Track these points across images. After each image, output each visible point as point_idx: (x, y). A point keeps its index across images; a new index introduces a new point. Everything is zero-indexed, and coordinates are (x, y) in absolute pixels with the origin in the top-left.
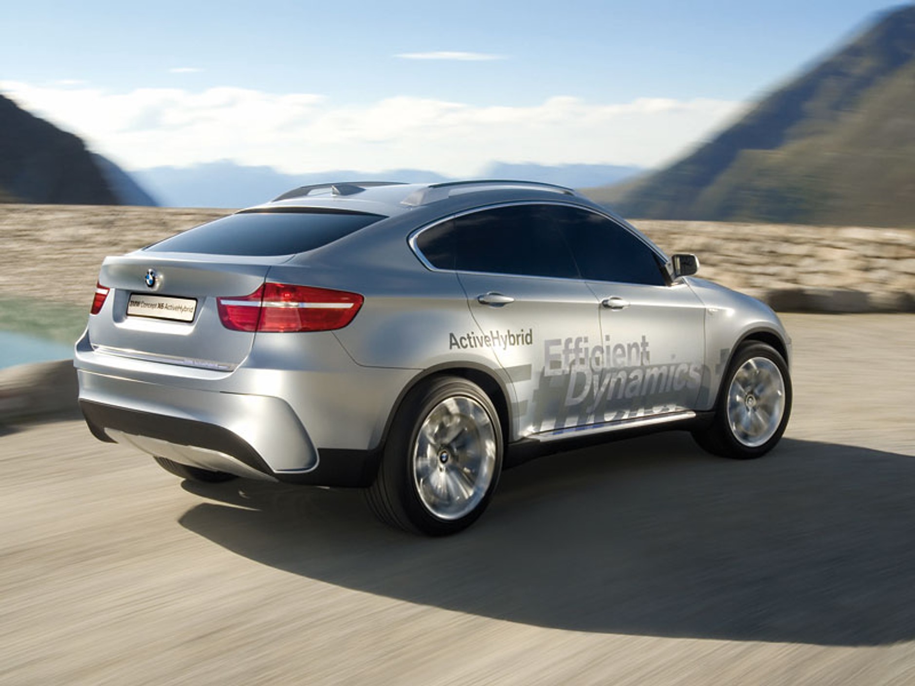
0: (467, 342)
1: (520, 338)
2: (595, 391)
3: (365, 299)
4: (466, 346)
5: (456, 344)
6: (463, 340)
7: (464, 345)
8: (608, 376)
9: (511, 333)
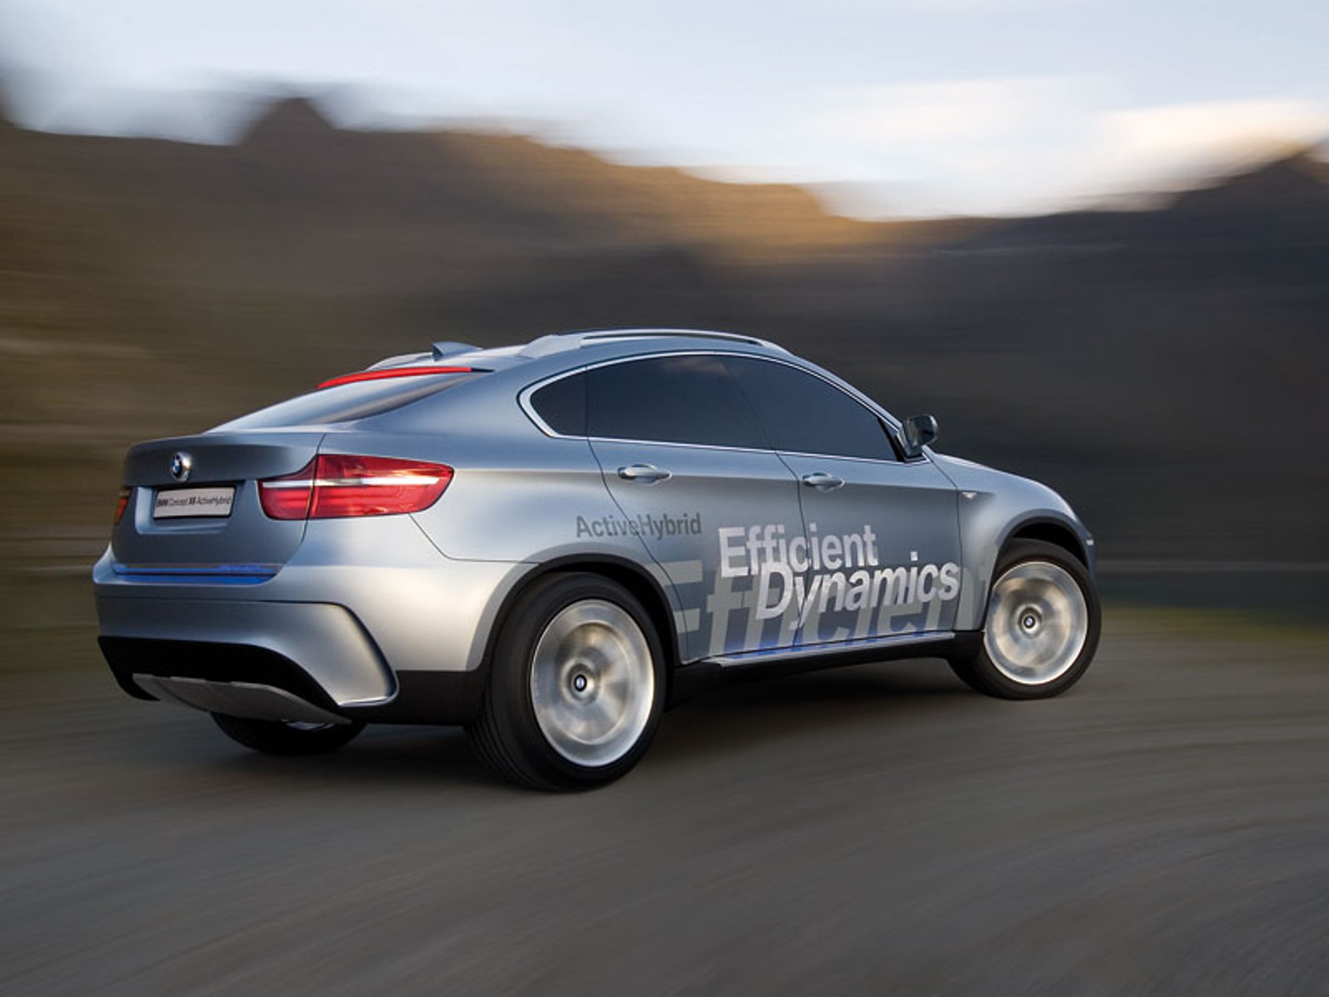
0: (603, 528)
1: (683, 525)
2: (800, 600)
3: (456, 470)
4: (602, 534)
5: (587, 529)
6: (597, 526)
7: (599, 531)
8: (817, 578)
9: (669, 518)
